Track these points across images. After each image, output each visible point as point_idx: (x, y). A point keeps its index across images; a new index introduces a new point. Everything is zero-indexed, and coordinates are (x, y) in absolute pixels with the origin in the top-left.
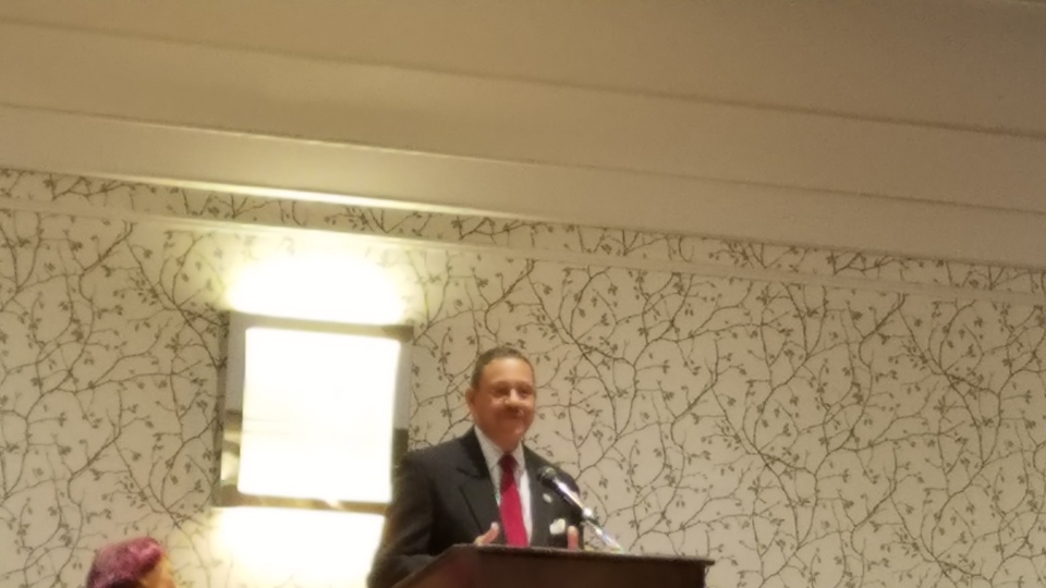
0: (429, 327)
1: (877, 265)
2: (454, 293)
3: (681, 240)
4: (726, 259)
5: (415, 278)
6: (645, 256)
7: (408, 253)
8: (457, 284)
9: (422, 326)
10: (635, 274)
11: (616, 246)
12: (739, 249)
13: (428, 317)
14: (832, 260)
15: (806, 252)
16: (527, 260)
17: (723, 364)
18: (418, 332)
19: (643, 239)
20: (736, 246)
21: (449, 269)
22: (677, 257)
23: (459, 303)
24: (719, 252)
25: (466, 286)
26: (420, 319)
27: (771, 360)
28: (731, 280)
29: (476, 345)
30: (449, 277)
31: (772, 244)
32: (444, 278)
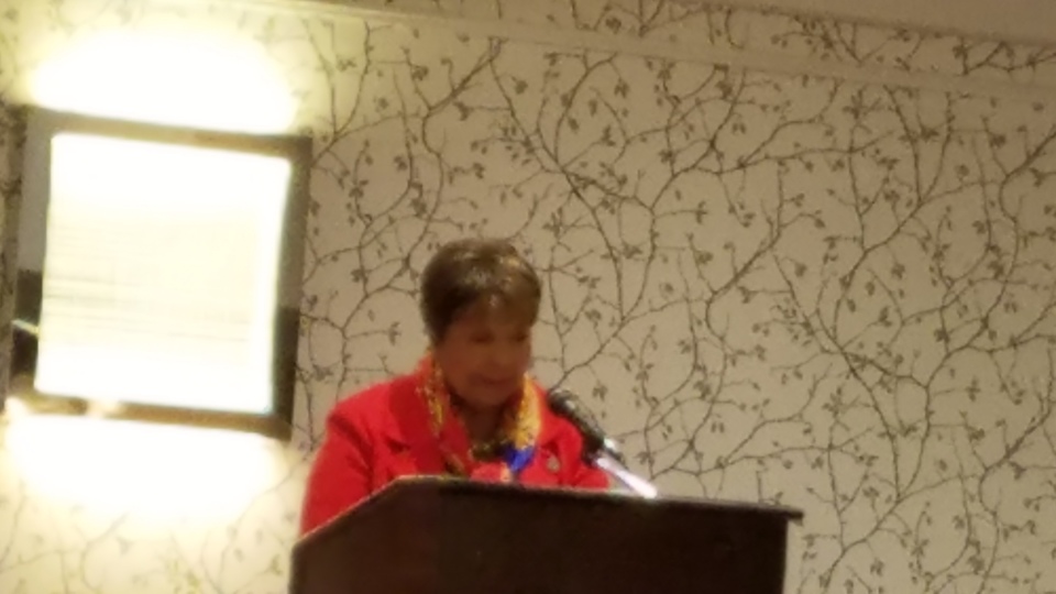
0: (335, 140)
1: (1032, 62)
2: (376, 87)
3: (729, 12)
4: (799, 46)
5: (314, 62)
6: (673, 39)
7: (305, 23)
8: (380, 74)
9: (325, 138)
10: (658, 66)
11: (629, 22)
12: (819, 31)
13: (334, 124)
14: (961, 52)
15: (922, 38)
16: (491, 39)
17: (790, 210)
18: (319, 147)
19: (671, 11)
20: (813, 26)
21: (368, 49)
22: (721, 41)
23: (383, 103)
24: (786, 35)
25: (395, 77)
26: (321, 128)
27: (864, 205)
28: (806, 78)
29: (408, 171)
30: (369, 62)
31: (870, 24)
32: (361, 63)
